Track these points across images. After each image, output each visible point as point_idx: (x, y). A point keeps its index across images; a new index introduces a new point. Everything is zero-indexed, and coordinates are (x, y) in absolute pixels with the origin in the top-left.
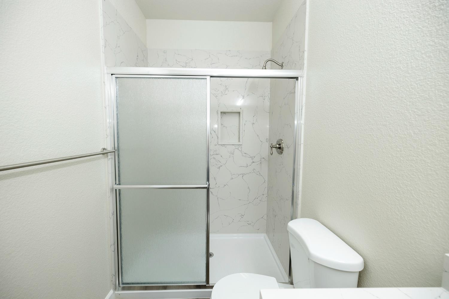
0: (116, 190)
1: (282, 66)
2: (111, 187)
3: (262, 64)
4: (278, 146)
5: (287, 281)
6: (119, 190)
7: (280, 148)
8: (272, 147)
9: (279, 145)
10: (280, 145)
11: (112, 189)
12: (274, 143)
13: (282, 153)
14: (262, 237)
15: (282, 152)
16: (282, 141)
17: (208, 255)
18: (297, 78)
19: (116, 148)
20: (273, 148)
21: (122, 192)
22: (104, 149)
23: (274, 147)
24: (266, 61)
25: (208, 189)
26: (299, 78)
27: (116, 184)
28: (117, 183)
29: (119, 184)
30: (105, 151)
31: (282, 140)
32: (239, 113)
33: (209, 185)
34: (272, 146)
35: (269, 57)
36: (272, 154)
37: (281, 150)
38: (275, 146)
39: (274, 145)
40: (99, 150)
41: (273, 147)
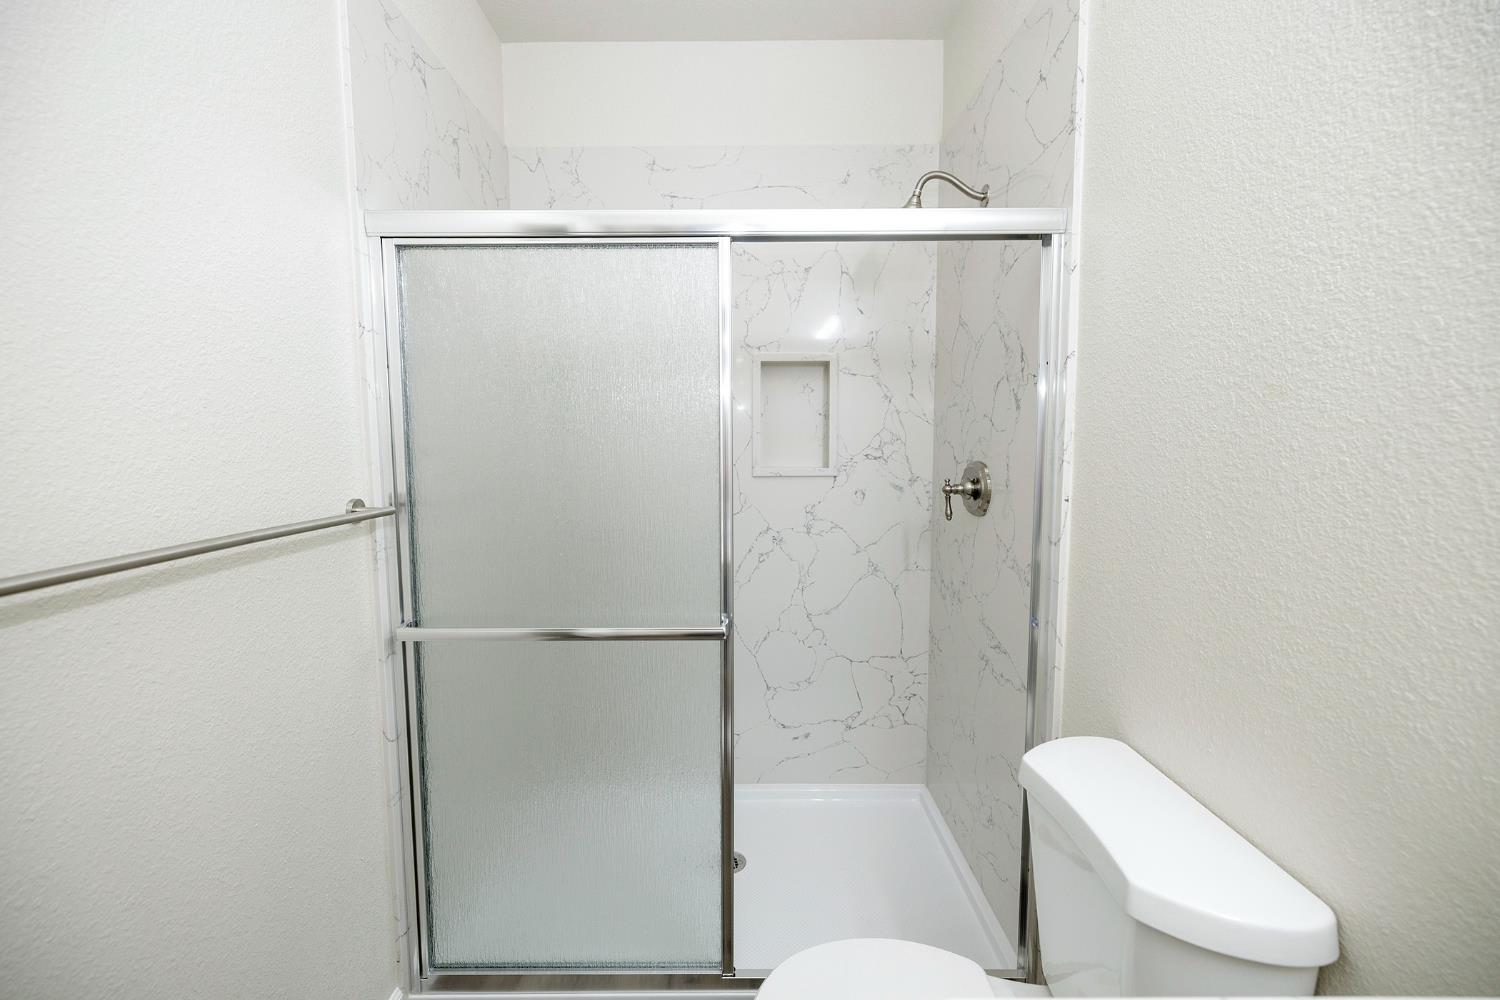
0: (404, 643)
1: (983, 200)
2: (389, 636)
3: (910, 189)
4: (969, 486)
5: (1013, 966)
6: (417, 645)
7: (978, 495)
8: (948, 493)
9: (973, 482)
10: (975, 482)
11: (392, 641)
12: (956, 478)
13: (985, 511)
14: (913, 797)
15: (985, 507)
16: (986, 471)
17: (730, 863)
18: (1045, 239)
19: (404, 498)
20: (951, 495)
21: (425, 651)
22: (358, 503)
23: (957, 492)
24: (922, 181)
25: (725, 639)
26: (1055, 238)
27: (403, 621)
28: (409, 616)
29: (416, 624)
30: (361, 512)
31: (986, 466)
32: (826, 365)
33: (730, 626)
34: (948, 488)
35: (934, 166)
36: (949, 517)
37: (979, 502)
38: (960, 488)
39: (957, 485)
40: (340, 509)
41: (951, 491)
